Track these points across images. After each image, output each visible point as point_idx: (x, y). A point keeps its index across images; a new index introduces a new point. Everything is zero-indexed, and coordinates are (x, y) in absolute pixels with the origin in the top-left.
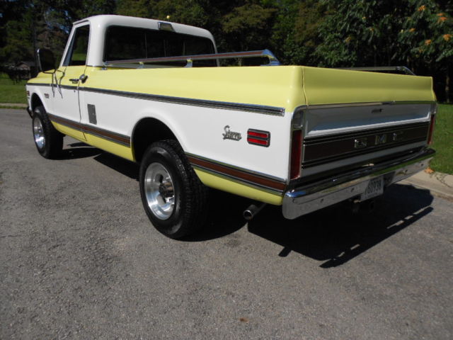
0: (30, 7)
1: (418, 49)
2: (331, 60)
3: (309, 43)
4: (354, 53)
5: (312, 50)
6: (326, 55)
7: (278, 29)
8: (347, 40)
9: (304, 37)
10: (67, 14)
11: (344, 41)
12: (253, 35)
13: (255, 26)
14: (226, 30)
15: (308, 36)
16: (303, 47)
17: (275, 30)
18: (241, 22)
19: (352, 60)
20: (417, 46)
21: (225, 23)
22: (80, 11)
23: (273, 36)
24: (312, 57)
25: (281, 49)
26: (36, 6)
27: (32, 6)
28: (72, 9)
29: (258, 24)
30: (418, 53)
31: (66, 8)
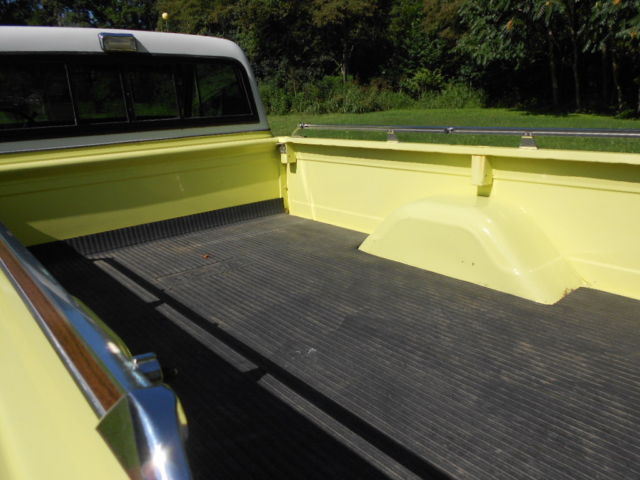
0: (38, 9)
1: (628, 31)
2: (482, 58)
3: (447, 33)
4: (521, 46)
5: (452, 43)
6: (474, 51)
7: (398, 15)
8: (508, 26)
9: (437, 23)
10: (91, 16)
11: (503, 28)
12: (360, 26)
13: (360, 12)
14: (318, 22)
15: (443, 21)
16: (437, 40)
17: (393, 16)
18: (339, 9)
19: (517, 56)
20: (628, 27)
21: (316, 12)
22: (111, 9)
23: (391, 26)
24: (453, 55)
25: (404, 46)
26: (45, 7)
27: (41, 7)
28: (99, 8)
29: (366, 9)
30: (628, 38)
31: (88, 7)
